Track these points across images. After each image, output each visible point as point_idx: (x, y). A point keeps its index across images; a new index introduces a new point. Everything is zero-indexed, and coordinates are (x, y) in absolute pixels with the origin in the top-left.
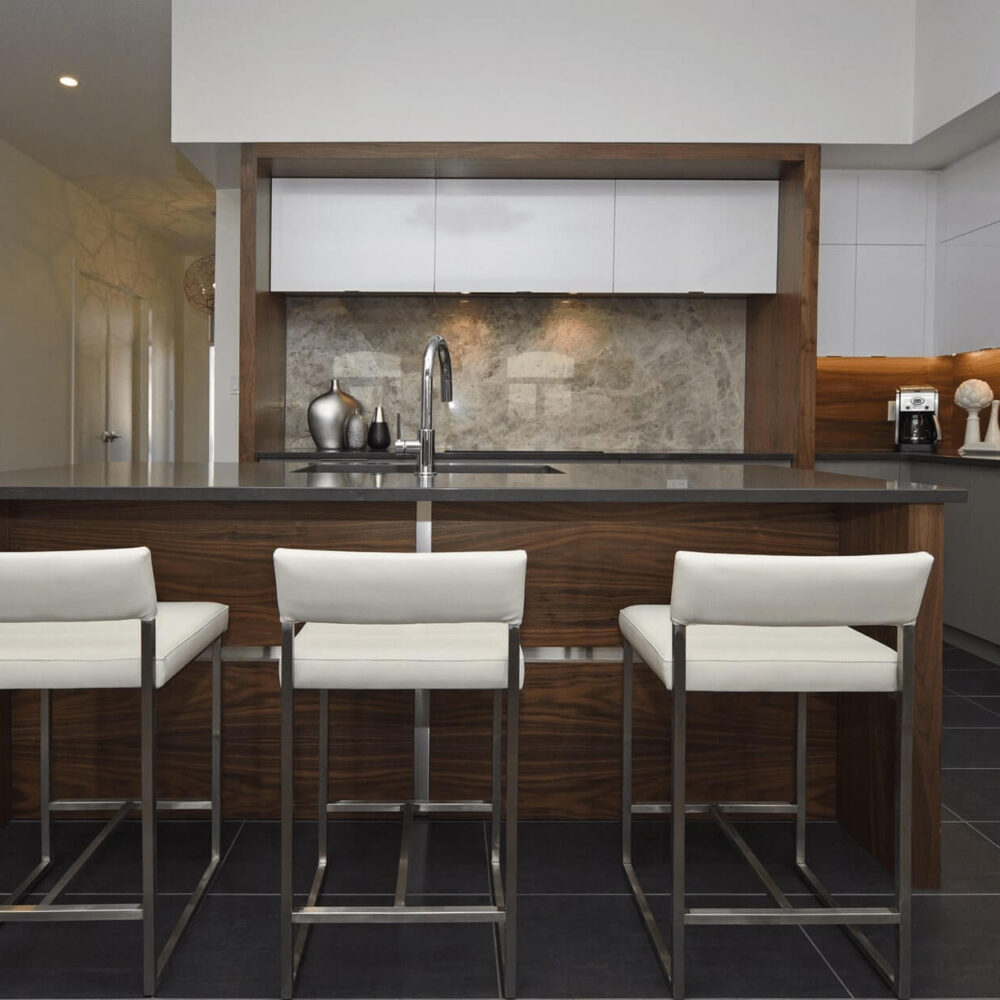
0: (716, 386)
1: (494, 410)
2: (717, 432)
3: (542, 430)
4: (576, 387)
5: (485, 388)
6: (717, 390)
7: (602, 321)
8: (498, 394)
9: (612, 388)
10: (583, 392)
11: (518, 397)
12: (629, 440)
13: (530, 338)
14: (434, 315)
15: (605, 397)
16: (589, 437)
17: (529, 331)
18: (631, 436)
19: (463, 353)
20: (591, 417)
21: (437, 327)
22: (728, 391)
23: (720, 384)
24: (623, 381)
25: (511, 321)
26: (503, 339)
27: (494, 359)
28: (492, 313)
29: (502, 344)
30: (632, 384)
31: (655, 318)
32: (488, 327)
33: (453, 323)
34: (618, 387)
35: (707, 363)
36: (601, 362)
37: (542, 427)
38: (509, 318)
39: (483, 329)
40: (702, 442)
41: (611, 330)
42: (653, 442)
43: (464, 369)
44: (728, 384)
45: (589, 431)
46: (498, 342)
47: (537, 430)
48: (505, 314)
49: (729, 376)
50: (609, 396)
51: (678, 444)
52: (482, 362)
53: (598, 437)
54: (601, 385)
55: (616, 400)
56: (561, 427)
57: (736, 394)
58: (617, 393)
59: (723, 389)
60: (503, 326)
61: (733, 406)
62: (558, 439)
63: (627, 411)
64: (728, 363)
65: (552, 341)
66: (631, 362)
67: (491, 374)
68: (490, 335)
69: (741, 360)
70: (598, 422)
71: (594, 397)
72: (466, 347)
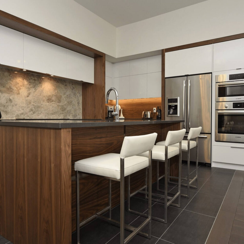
0: (77, 103)
1: (29, 107)
2: (77, 115)
3: (42, 114)
4: (49, 102)
5: (27, 100)
6: (77, 104)
7: (55, 84)
8: (30, 102)
9: (57, 102)
10: (51, 103)
11: (36, 104)
12: (61, 116)
13: (38, 87)
14: (11, 75)
15: (56, 105)
16: (53, 115)
17: (38, 85)
18: (61, 115)
19: (20, 89)
20: (53, 110)
21: (12, 79)
22: (79, 105)
23: (78, 103)
24: (59, 101)
25: (33, 81)
26: (31, 86)
27: (29, 92)
28: (28, 78)
29: (31, 87)
30: (62, 102)
31: (66, 85)
32: (27, 82)
33: (17, 79)
34: (59, 103)
35: (76, 98)
36: (55, 96)
37: (42, 113)
38: (33, 80)
39: (26, 82)
40: (75, 117)
41: (57, 87)
42: (66, 117)
43: (20, 94)
44: (79, 103)
45: (52, 114)
46: (30, 87)
47: (40, 114)
48: (32, 79)
49: (79, 101)
50: (57, 105)
51: (71, 117)
52: (25, 92)
53: (54, 115)
54: (55, 102)
55: (58, 106)
56: (46, 113)
57: (81, 106)
58: (58, 104)
59: (78, 104)
60: (31, 82)
61: (80, 108)
62: (46, 116)
63: (61, 109)
64: (79, 98)
65: (44, 88)
66: (61, 96)
67: (28, 96)
68: (27, 84)
69: (81, 97)
70: (54, 112)
71: (54, 105)
72: (21, 87)
